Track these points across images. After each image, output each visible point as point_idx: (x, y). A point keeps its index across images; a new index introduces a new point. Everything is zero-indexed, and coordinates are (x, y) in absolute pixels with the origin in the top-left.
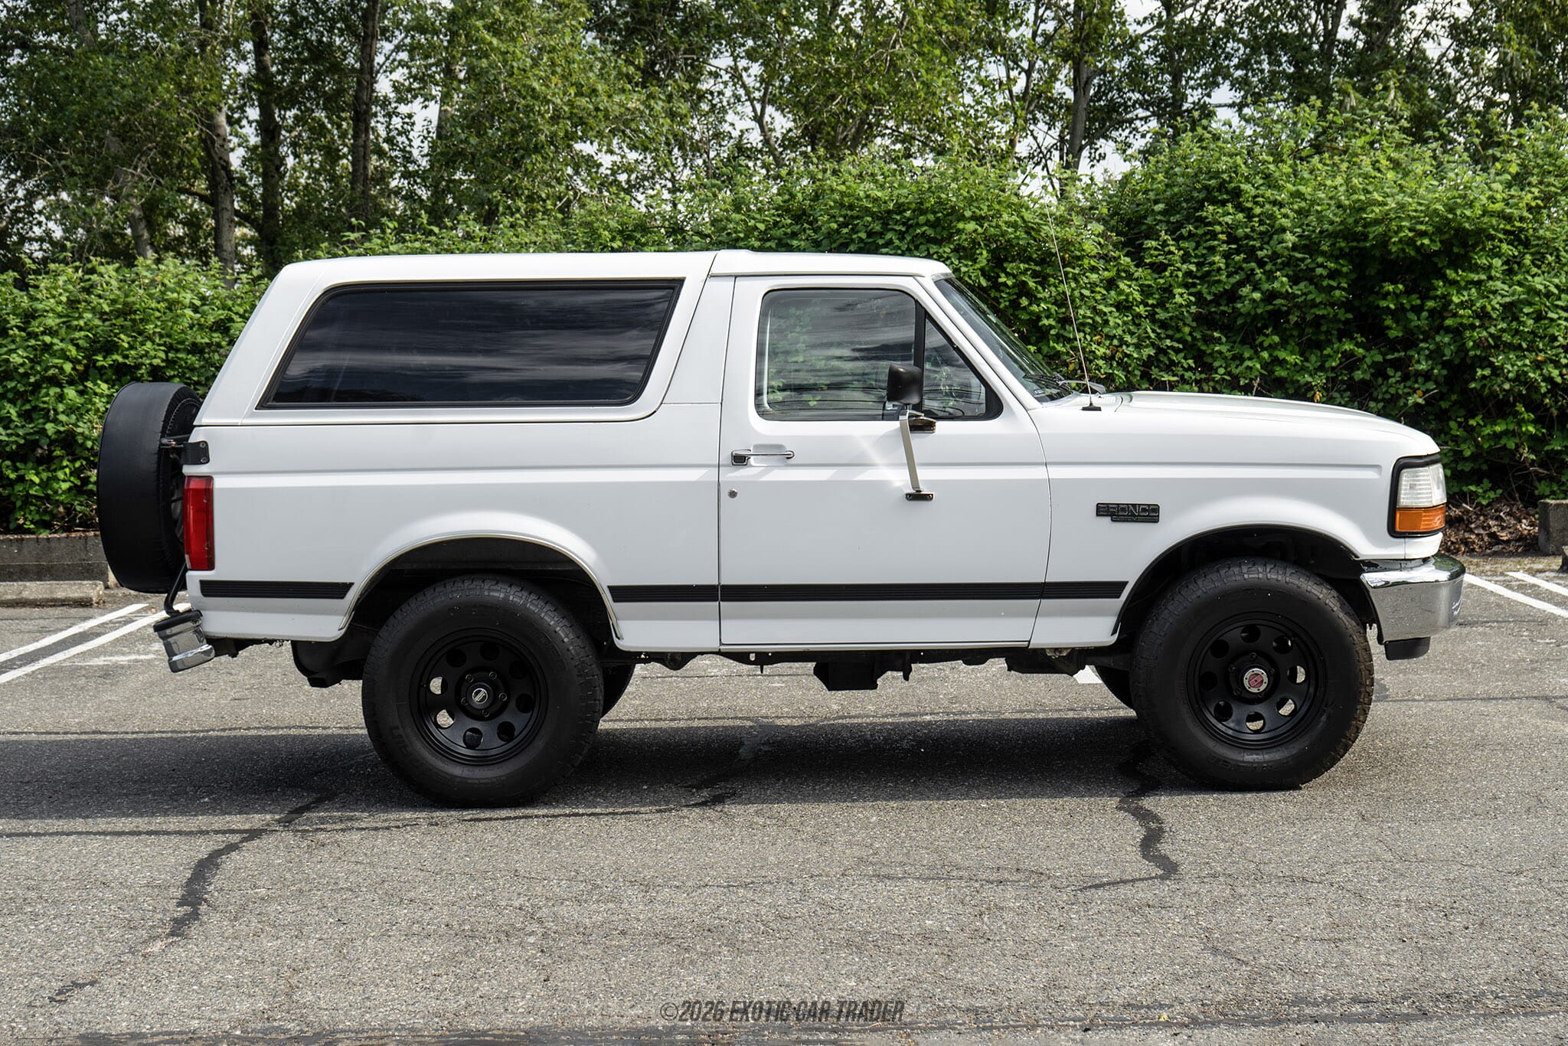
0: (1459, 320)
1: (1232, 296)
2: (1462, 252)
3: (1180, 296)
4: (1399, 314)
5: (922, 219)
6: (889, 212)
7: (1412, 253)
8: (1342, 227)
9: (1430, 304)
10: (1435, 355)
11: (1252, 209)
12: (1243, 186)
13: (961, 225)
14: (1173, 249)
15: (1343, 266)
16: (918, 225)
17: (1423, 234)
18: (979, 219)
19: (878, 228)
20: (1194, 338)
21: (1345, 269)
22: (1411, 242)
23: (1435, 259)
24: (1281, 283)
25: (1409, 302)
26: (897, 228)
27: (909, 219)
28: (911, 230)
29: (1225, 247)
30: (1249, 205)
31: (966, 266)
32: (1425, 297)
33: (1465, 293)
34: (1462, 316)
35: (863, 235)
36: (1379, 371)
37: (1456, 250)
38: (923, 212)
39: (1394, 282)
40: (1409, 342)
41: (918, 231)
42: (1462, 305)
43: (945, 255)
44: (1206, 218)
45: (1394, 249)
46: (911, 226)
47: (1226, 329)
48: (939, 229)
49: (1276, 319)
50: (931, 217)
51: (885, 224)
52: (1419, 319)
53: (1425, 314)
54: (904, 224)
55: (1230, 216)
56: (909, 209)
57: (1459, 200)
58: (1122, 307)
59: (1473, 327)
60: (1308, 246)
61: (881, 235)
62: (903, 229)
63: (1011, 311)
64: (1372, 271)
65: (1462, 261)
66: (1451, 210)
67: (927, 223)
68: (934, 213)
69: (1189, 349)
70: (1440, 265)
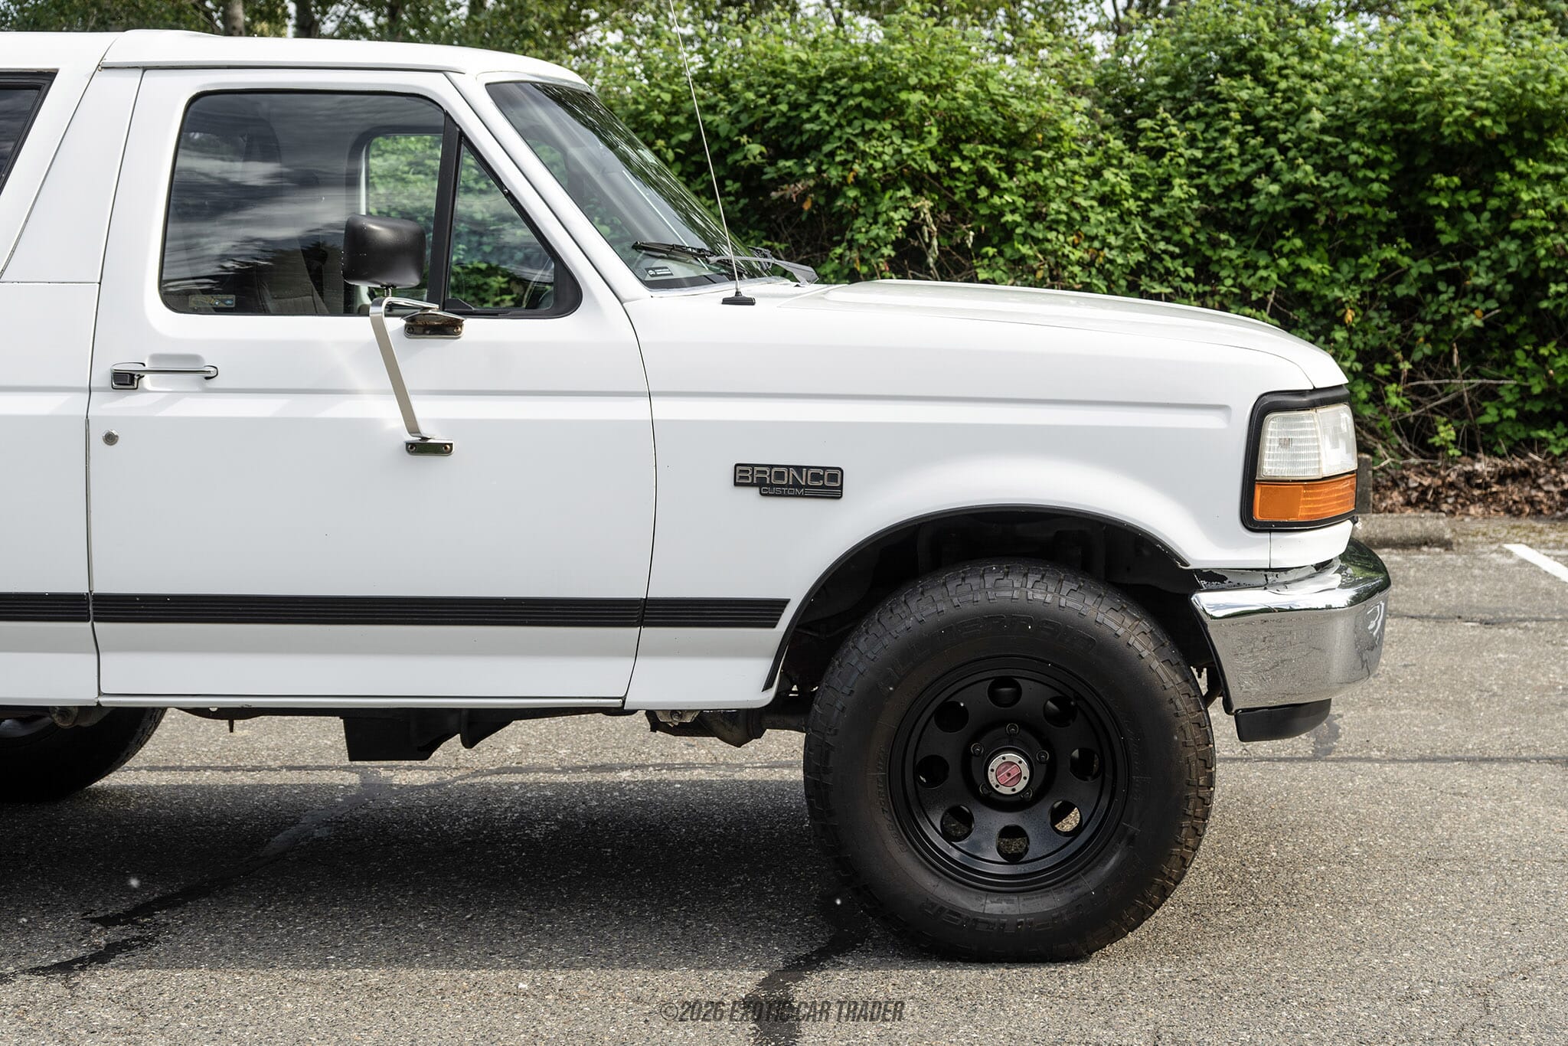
0: (1528, 223)
1: (1246, 189)
2: (1536, 138)
3: (1180, 189)
4: (1453, 215)
5: (857, 88)
6: (820, 79)
7: (1471, 137)
8: (1384, 104)
9: (1494, 203)
10: (1497, 266)
11: (1276, 83)
12: (1267, 55)
13: (904, 96)
14: (1174, 130)
15: (1386, 153)
16: (852, 95)
17: (1484, 113)
18: (931, 90)
19: (802, 98)
20: (1197, 241)
21: (1387, 158)
22: (1469, 123)
23: (1502, 147)
24: (1306, 173)
25: (1467, 199)
26: (826, 98)
27: (843, 88)
28: (843, 102)
29: (1239, 128)
30: (1274, 78)
31: (911, 146)
32: (1487, 194)
33: (1538, 189)
34: (1532, 218)
35: (784, 107)
36: (1429, 286)
37: (1527, 135)
38: (861, 79)
39: (1448, 174)
40: (1466, 249)
41: (851, 102)
42: (1534, 204)
43: (886, 134)
44: (1219, 93)
45: (1447, 132)
46: (845, 96)
47: (1238, 231)
48: (878, 101)
49: (1301, 218)
50: (869, 85)
51: (812, 94)
52: (1479, 221)
53: (1486, 215)
54: (835, 94)
55: (1247, 90)
56: (845, 75)
57: (1530, 72)
58: (1106, 201)
59: (1546, 232)
60: (1343, 129)
61: (807, 107)
62: (834, 100)
63: (968, 204)
64: (1421, 161)
65: (1535, 150)
66: (1522, 85)
67: (864, 93)
68: (874, 81)
69: (1187, 253)
70: (1508, 154)
